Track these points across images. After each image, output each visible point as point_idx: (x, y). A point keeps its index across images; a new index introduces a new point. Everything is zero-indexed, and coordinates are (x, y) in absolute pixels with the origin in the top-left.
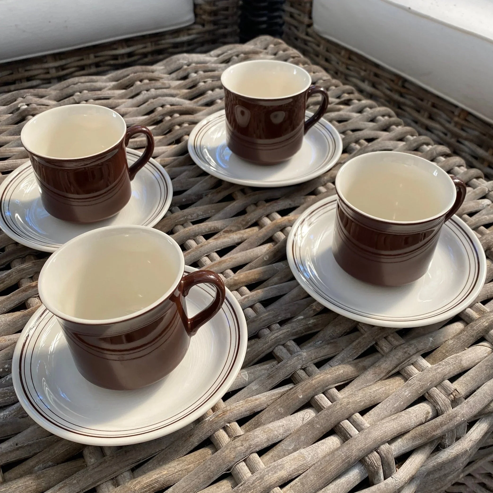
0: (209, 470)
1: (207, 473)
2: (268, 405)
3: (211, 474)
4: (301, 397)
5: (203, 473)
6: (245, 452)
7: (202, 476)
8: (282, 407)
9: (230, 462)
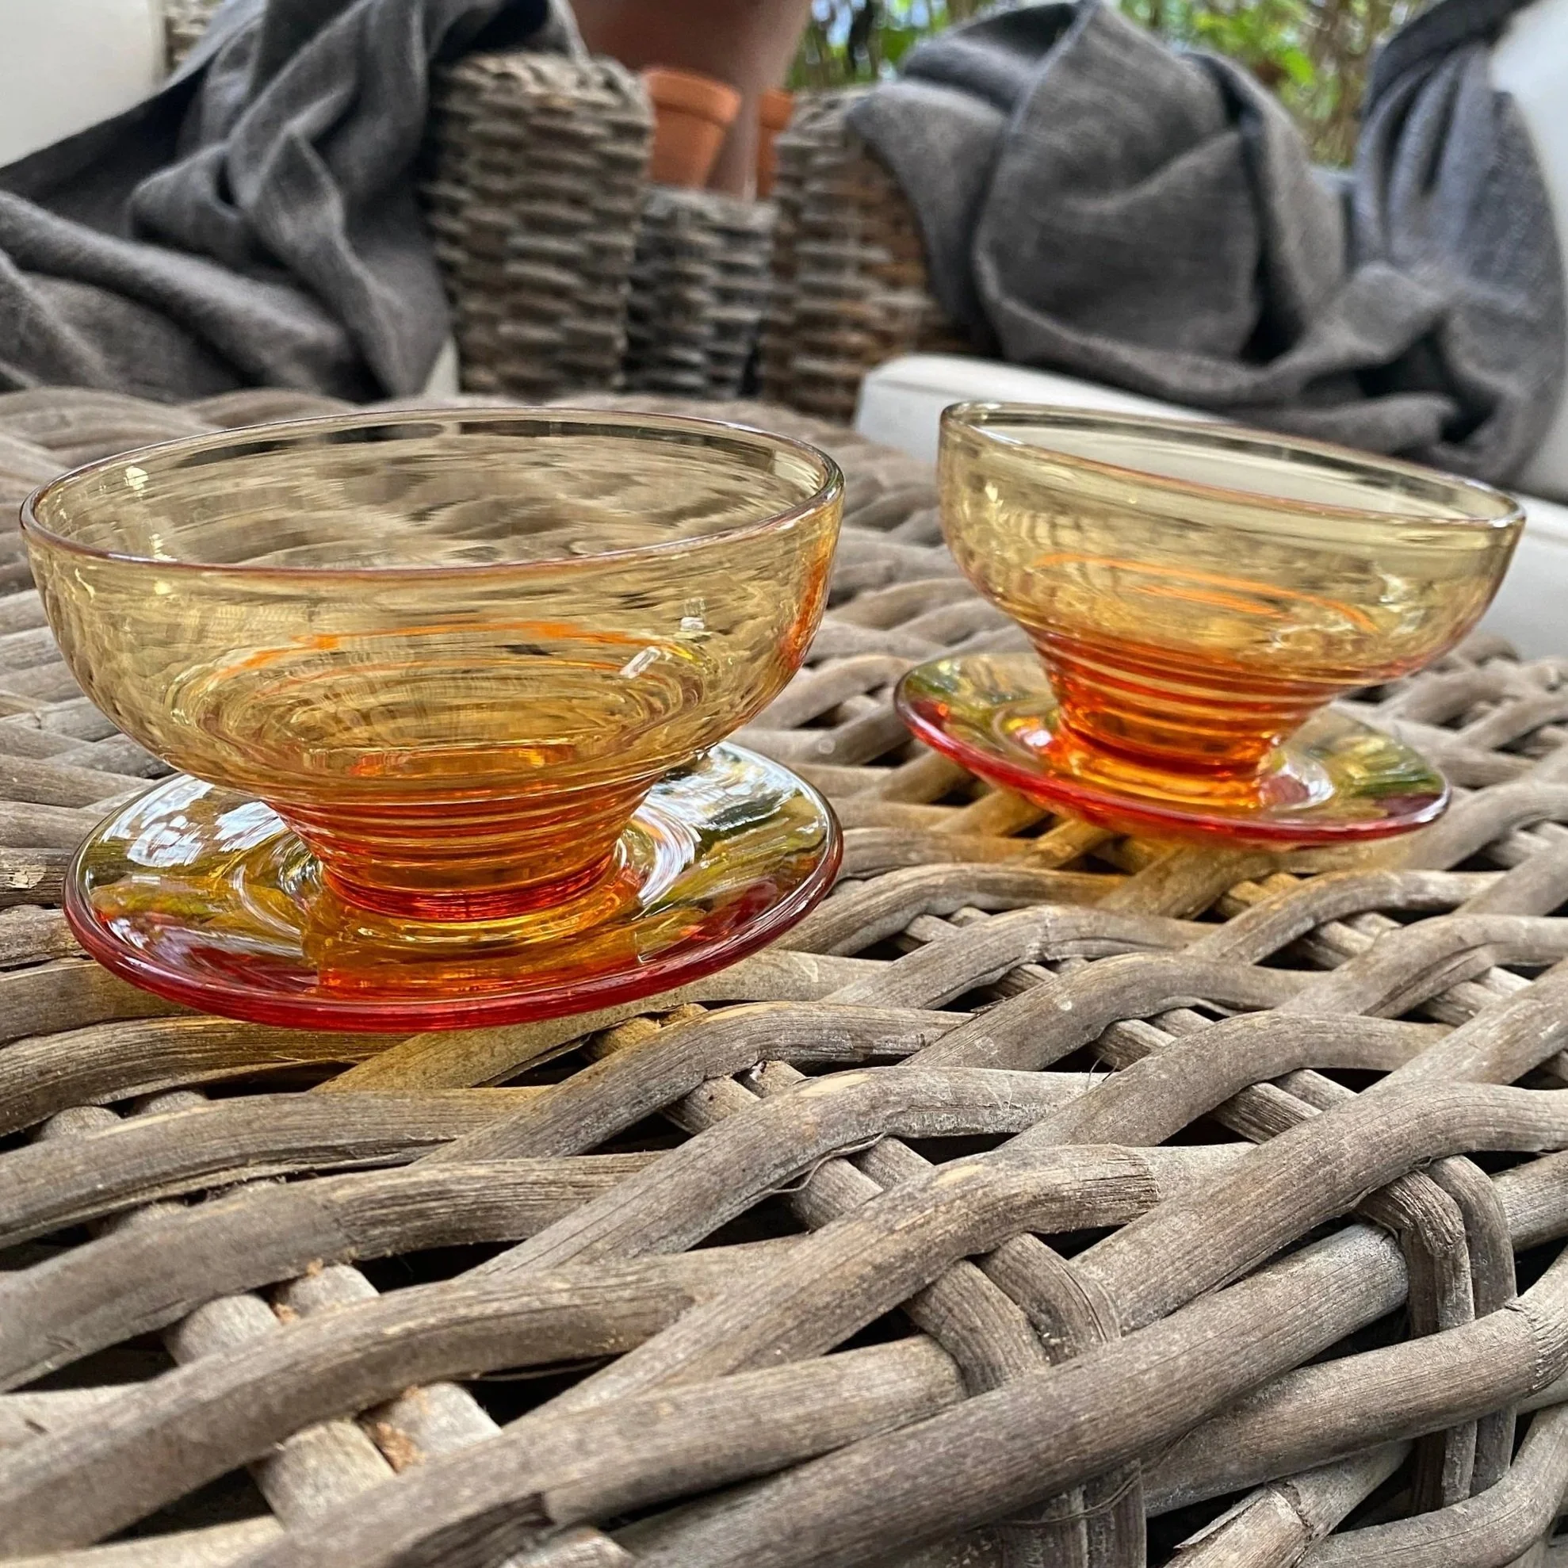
0: (700, 1163)
1: (690, 1177)
2: (923, 1043)
3: (713, 1179)
4: (1068, 1006)
5: (672, 1176)
6: (865, 1114)
7: (667, 1185)
8: (988, 1034)
9: (800, 1138)
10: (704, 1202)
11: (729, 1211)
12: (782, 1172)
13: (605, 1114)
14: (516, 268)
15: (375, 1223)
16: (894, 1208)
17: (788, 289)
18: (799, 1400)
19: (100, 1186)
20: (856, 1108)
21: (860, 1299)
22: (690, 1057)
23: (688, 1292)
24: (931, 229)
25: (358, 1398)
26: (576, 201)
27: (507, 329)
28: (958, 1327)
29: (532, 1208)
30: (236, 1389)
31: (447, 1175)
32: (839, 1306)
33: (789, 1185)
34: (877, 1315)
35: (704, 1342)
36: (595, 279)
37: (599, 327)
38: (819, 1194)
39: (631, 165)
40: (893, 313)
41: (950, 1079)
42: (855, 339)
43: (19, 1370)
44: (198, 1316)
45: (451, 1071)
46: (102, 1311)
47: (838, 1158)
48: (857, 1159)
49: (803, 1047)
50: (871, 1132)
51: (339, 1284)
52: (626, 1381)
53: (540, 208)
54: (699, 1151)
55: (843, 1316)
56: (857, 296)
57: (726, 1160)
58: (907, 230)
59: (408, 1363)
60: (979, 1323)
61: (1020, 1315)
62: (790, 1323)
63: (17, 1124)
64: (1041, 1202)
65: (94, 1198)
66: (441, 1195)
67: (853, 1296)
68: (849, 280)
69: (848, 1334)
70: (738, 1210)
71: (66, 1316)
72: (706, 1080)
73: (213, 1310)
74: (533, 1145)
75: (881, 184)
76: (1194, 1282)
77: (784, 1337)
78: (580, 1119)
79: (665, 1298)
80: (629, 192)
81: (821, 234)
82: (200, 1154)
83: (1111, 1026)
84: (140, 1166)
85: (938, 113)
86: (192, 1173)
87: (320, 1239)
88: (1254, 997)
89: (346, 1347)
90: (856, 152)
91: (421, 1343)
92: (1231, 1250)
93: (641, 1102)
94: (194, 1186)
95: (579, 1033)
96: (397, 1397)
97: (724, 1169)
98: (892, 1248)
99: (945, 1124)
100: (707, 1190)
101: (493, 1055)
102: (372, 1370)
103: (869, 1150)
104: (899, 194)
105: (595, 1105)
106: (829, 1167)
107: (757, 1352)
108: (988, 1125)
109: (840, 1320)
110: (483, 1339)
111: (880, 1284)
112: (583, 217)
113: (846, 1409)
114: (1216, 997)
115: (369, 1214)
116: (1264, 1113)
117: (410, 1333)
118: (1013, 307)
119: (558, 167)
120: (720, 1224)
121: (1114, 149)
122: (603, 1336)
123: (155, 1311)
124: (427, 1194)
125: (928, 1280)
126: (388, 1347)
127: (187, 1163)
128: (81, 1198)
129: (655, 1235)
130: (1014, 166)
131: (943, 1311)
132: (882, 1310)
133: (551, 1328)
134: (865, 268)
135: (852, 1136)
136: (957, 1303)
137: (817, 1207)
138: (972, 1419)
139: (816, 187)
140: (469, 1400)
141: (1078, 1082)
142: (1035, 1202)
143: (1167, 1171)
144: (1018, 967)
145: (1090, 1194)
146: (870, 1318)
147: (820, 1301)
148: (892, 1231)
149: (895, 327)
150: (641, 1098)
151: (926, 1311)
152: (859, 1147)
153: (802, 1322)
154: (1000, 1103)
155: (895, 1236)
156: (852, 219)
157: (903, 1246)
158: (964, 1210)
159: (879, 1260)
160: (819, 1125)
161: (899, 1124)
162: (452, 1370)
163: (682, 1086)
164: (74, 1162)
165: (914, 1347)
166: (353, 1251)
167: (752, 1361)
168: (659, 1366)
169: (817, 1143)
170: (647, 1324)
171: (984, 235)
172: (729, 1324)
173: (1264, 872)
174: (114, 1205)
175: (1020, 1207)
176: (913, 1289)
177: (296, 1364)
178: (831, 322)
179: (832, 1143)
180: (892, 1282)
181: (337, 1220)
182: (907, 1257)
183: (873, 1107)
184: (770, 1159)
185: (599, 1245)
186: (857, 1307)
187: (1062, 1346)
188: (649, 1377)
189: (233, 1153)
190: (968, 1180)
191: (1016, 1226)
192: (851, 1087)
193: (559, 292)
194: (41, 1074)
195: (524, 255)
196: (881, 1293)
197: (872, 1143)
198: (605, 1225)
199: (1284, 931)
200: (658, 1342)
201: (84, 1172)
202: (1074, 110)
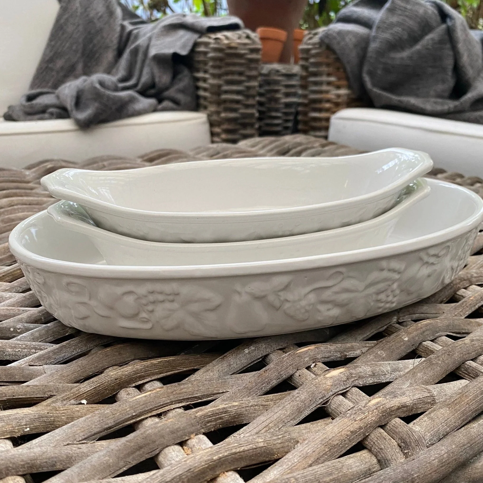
0: (298, 399)
2: (362, 353)
3: (302, 404)
4: (406, 339)
5: (290, 403)
6: (345, 381)
7: (288, 406)
8: (382, 350)
9: (327, 390)
10: (300, 411)
11: (307, 413)
12: (322, 400)
13: (270, 382)
14: (224, 97)
15: (208, 422)
16: (355, 413)
17: (306, 92)
18: (331, 474)
19: (134, 414)
20: (343, 379)
21: (347, 441)
22: (293, 364)
23: (297, 439)
24: (349, 69)
25: (208, 477)
26: (241, 74)
27: (223, 115)
28: (377, 448)
29: (251, 413)
30: (175, 478)
31: (227, 406)
32: (341, 444)
33: (324, 404)
34: (352, 445)
35: (302, 456)
36: (248, 97)
37: (250, 111)
38: (333, 406)
39: (256, 61)
40: (339, 96)
41: (371, 367)
42: (327, 105)
43: (117, 470)
44: (163, 452)
45: (226, 370)
46: (138, 453)
47: (338, 395)
48: (344, 394)
49: (326, 358)
50: (347, 386)
51: (200, 440)
52: (281, 468)
53: (230, 77)
54: (297, 395)
55: (342, 447)
56: (327, 92)
57: (305, 398)
58: (342, 70)
59: (220, 467)
60: (383, 447)
61: (395, 443)
62: (327, 450)
63: (110, 394)
64: (400, 408)
65: (133, 417)
66: (226, 412)
67: (345, 441)
68: (325, 88)
69: (344, 451)
70: (309, 412)
71: (129, 455)
72: (298, 370)
73: (166, 450)
74: (250, 393)
75: (333, 57)
76: (448, 429)
77: (325, 454)
78: (262, 384)
79: (290, 442)
80: (256, 69)
81: (315, 74)
82: (160, 402)
83: (420, 344)
84: (144, 408)
85: (349, 32)
86: (158, 408)
87: (194, 428)
88: (465, 330)
89: (203, 464)
90: (324, 48)
91: (223, 460)
92: (460, 418)
93: (279, 378)
94: (159, 411)
95: (261, 356)
96: (218, 476)
97: (305, 401)
98: (355, 426)
99: (370, 381)
100: (300, 407)
101: (237, 365)
102: (210, 470)
103: (347, 391)
104: (338, 59)
105: (267, 380)
106: (335, 398)
107: (318, 459)
108: (383, 380)
109: (341, 448)
110: (240, 458)
111: (353, 437)
112: (243, 78)
113: (345, 475)
114: (453, 331)
115: (206, 419)
116: (469, 371)
117: (220, 458)
118: (376, 90)
119: (234, 64)
120: (305, 416)
121: (405, 37)
122: (273, 454)
123: (151, 452)
124: (222, 412)
125: (367, 434)
126: (215, 463)
127: (156, 405)
128: (129, 418)
129: (286, 421)
130: (374, 46)
131: (372, 443)
132: (354, 444)
133: (259, 453)
134: (329, 83)
135: (342, 388)
136: (376, 441)
137: (333, 410)
138: (382, 477)
139: (312, 60)
140: (238, 476)
141: (411, 363)
142: (399, 408)
143: (439, 393)
144: (390, 325)
145: (415, 404)
146: (350, 447)
147: (335, 443)
148: (356, 421)
149: (340, 100)
150: (279, 377)
151: (367, 443)
152: (344, 391)
153: (331, 449)
154: (387, 373)
155: (357, 422)
156: (324, 69)
157: (359, 425)
158: (377, 413)
159: (352, 430)
160: (332, 385)
161: (356, 383)
162: (232, 468)
163: (291, 372)
164: (126, 408)
165: (363, 454)
166: (203, 431)
167: (316, 462)
168: (290, 464)
169: (332, 391)
170: (286, 450)
171: (365, 68)
172: (309, 451)
173: (467, 285)
174: (138, 419)
175: (394, 410)
176: (363, 437)
177: (190, 469)
178: (320, 101)
179: (336, 391)
180: (357, 436)
181: (198, 422)
182: (361, 428)
183: (348, 379)
184: (318, 397)
185: (270, 425)
186: (347, 444)
187: (409, 452)
188: (287, 467)
189: (168, 401)
190: (378, 403)
191: (393, 416)
192: (341, 373)
193: (237, 102)
194: (116, 379)
195: (226, 92)
196: (353, 439)
197: (348, 389)
198: (272, 419)
199: (475, 306)
200: (289, 456)
201: (129, 410)
202: (392, 25)
